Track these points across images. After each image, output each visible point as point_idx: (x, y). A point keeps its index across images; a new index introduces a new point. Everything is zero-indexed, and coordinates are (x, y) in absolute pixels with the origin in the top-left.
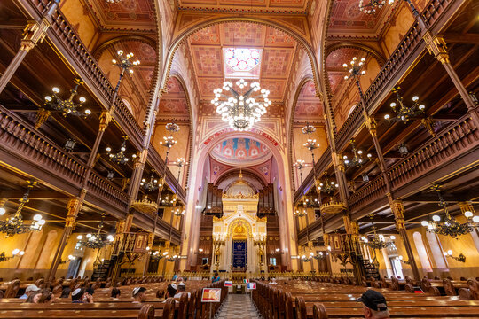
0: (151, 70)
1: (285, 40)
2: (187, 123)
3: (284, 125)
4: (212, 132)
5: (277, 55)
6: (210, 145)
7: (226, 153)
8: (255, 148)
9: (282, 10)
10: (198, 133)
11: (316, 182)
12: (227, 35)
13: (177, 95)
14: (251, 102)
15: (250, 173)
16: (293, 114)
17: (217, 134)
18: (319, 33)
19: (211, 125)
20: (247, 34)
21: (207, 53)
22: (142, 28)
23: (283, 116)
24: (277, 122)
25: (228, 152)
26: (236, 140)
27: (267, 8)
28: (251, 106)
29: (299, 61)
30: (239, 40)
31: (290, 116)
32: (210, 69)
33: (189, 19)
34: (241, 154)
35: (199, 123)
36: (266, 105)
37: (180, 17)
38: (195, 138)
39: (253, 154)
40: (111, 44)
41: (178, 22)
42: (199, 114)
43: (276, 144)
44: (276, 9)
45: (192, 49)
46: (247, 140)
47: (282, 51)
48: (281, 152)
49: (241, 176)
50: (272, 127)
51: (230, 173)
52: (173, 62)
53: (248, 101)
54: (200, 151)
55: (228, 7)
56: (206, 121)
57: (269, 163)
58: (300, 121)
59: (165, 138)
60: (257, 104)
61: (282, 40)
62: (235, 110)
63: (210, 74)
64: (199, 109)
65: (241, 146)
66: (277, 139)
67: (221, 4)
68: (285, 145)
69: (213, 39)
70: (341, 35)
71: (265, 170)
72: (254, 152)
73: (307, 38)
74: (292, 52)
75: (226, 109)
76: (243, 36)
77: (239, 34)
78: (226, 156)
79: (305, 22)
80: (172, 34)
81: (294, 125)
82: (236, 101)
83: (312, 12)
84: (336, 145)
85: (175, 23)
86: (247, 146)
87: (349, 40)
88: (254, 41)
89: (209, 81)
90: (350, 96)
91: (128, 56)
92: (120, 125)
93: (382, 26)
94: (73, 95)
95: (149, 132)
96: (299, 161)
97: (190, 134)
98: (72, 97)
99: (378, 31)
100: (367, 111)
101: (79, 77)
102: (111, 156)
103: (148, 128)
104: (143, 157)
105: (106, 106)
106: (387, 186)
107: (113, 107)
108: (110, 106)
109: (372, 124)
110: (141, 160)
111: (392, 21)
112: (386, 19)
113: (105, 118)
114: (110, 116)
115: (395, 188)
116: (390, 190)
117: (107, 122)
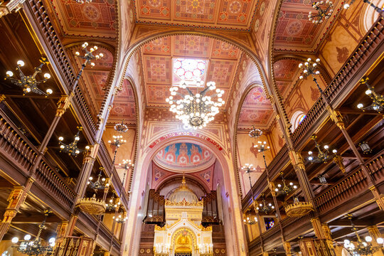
0: (104, 74)
1: (230, 53)
2: (134, 127)
3: (228, 131)
4: (158, 137)
5: (222, 66)
6: (155, 148)
7: (168, 159)
8: (197, 154)
9: (229, 27)
10: (143, 137)
11: (270, 185)
12: (177, 47)
13: (126, 99)
14: (207, 100)
15: (193, 181)
16: (237, 121)
17: (162, 138)
18: (264, 46)
19: (156, 130)
20: (195, 47)
21: (158, 62)
22: (101, 35)
23: (227, 123)
24: (221, 128)
25: (170, 158)
26: (178, 145)
27: (216, 25)
28: (207, 103)
29: (243, 71)
30: (188, 52)
31: (234, 122)
32: (159, 77)
33: (146, 30)
34: (183, 160)
35: (144, 128)
36: (220, 105)
37: (136, 29)
38: (141, 142)
39: (194, 161)
40: (71, 47)
41: (135, 32)
42: (145, 119)
43: (221, 149)
44: (223, 26)
45: (144, 58)
46: (189, 145)
47: (226, 63)
48: (226, 157)
49: (184, 182)
50: (216, 132)
51: (173, 179)
52: (127, 67)
53: (204, 99)
54: (145, 154)
55: (180, 23)
56: (152, 126)
57: (211, 170)
58: (243, 127)
59: (114, 137)
60: (213, 102)
61: (227, 53)
62: (188, 109)
63: (159, 81)
64: (146, 114)
65: (183, 152)
66: (222, 144)
67: (174, 20)
68: (229, 150)
69: (165, 50)
70: (283, 48)
71: (207, 177)
72: (196, 159)
73: (253, 49)
74: (236, 64)
75: (182, 106)
76: (192, 48)
77: (188, 46)
78: (169, 162)
79: (250, 38)
80: (129, 42)
81: (238, 131)
82: (192, 98)
83: (256, 29)
84: (294, 143)
85: (132, 33)
86: (189, 152)
87: (290, 52)
88: (202, 53)
89: (157, 88)
90: (292, 103)
91: (92, 50)
92: (76, 114)
93: (318, 42)
94: (36, 72)
95: (102, 126)
96: (247, 165)
97: (136, 138)
98: (35, 75)
99: (315, 47)
100: (331, 106)
101: (45, 57)
102: (62, 147)
103: (101, 122)
104: (94, 151)
105: (66, 91)
106: (369, 180)
107: (73, 94)
108: (70, 92)
109: (338, 117)
110: (92, 155)
111: (328, 37)
112: (321, 36)
113: (63, 103)
114: (68, 102)
115: (379, 181)
116: (374, 183)
117: (65, 107)
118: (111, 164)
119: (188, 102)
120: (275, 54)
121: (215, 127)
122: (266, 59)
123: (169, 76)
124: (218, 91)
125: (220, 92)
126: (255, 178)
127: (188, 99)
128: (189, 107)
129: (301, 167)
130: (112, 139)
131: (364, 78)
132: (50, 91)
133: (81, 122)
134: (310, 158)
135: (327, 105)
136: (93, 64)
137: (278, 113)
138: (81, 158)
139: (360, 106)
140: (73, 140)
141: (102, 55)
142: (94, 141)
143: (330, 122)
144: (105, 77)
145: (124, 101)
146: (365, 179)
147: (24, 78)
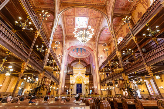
0: (51, 23)
1: (97, 15)
2: (62, 43)
3: (95, 44)
4: (70, 46)
5: (94, 20)
6: (70, 50)
7: (74, 54)
8: (84, 52)
9: (97, 4)
10: (65, 46)
11: (109, 62)
12: (77, 12)
13: (59, 33)
14: (88, 33)
15: (82, 61)
16: (98, 41)
17: (72, 47)
18: (110, 11)
19: (70, 43)
20: (84, 12)
21: (70, 18)
22: (49, 8)
23: (95, 41)
24: (93, 43)
25: (75, 53)
26: (77, 49)
27: (92, 3)
28: (88, 34)
29: (101, 22)
30: (81, 14)
31: (97, 41)
32: (70, 24)
33: (65, 6)
34: (79, 54)
35: (66, 43)
36: (93, 34)
37: (62, 5)
38: (64, 48)
39: (83, 54)
40: (38, 12)
41: (61, 6)
42: (66, 40)
43: (92, 50)
44: (95, 4)
45: (65, 17)
46: (81, 49)
47: (95, 19)
48: (94, 53)
49: (79, 61)
50: (91, 44)
51: (76, 60)
52: (59, 20)
53: (87, 32)
54: (66, 52)
55: (78, 3)
56: (68, 42)
57: (89, 58)
58: (100, 43)
59: (55, 46)
60: (90, 34)
61: (96, 15)
62: (81, 36)
63: (70, 26)
64: (66, 38)
65: (79, 51)
66: (93, 49)
67: (76, 1)
68: (95, 51)
69: (72, 13)
70: (117, 13)
71: (87, 60)
72: (84, 54)
73: (106, 13)
74: (99, 19)
75: (79, 35)
76: (82, 13)
77: (81, 12)
78: (74, 55)
79: (105, 9)
80: (59, 10)
81: (99, 44)
82: (82, 32)
83: (107, 5)
84: (118, 48)
85: (60, 7)
86: (81, 52)
87: (120, 14)
88: (86, 15)
89: (70, 28)
90: (118, 34)
91: (46, 13)
92: (42, 37)
93: (131, 10)
94: (26, 22)
95: (51, 42)
96: (101, 56)
97: (63, 46)
98: (26, 23)
99: (130, 12)
100: (133, 35)
101: (29, 16)
102: (38, 49)
103: (51, 41)
104: (49, 50)
105: (37, 29)
106: (144, 61)
107: (40, 30)
108: (39, 29)
109: (135, 39)
110: (48, 52)
111: (135, 8)
112: (132, 7)
113: (37, 34)
114: (38, 33)
115: (147, 61)
116: (146, 62)
117: (38, 35)
118: (54, 55)
119: (81, 33)
120: (114, 15)
121: (90, 42)
122: (110, 17)
123: (74, 24)
124: (92, 29)
125: (93, 30)
126: (104, 60)
127: (81, 32)
128: (81, 35)
129: (120, 56)
130: (55, 47)
131: (147, 24)
132: (32, 29)
133: (44, 40)
134: (124, 54)
135: (132, 34)
136: (46, 19)
137: (113, 37)
138: (44, 53)
139: (144, 35)
140: (41, 47)
141: (49, 15)
142: (49, 47)
143: (132, 41)
144: (51, 24)
145: (58, 33)
146: (143, 61)
147: (22, 24)
